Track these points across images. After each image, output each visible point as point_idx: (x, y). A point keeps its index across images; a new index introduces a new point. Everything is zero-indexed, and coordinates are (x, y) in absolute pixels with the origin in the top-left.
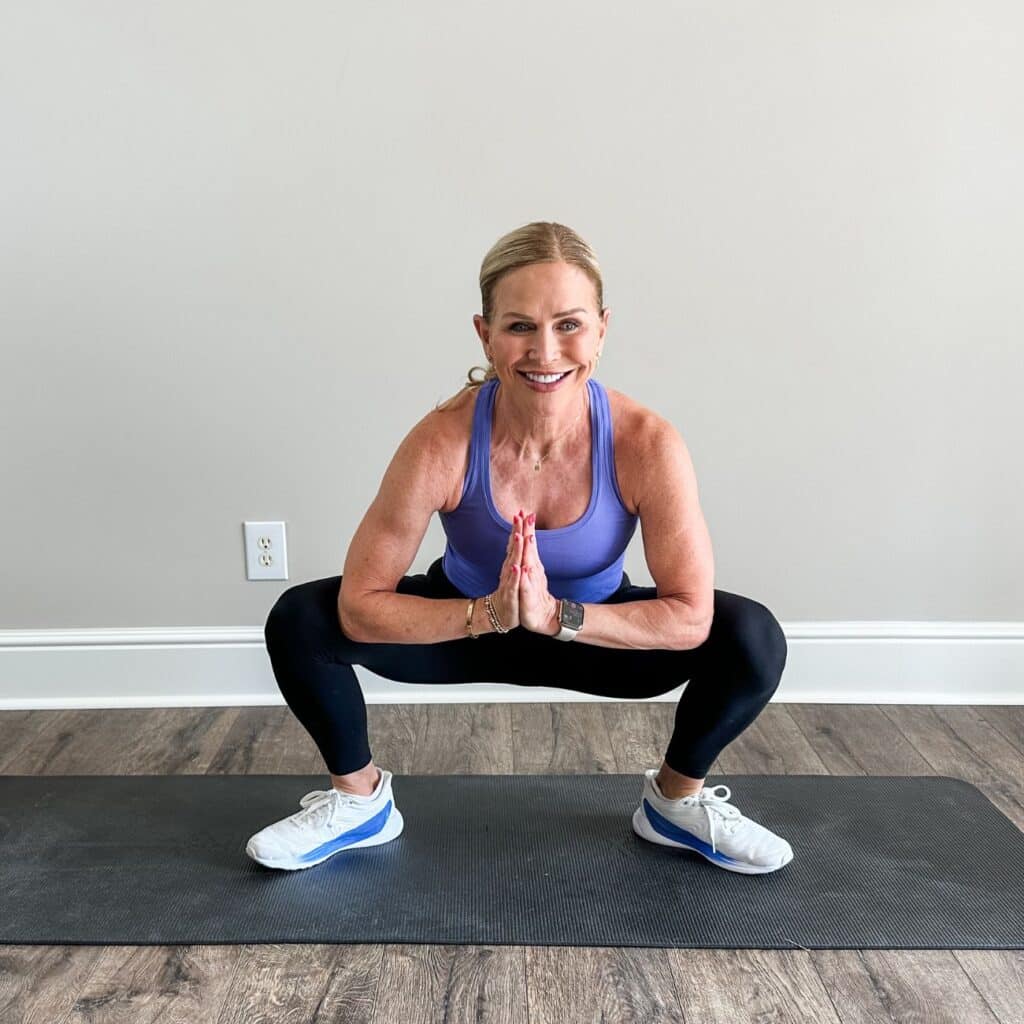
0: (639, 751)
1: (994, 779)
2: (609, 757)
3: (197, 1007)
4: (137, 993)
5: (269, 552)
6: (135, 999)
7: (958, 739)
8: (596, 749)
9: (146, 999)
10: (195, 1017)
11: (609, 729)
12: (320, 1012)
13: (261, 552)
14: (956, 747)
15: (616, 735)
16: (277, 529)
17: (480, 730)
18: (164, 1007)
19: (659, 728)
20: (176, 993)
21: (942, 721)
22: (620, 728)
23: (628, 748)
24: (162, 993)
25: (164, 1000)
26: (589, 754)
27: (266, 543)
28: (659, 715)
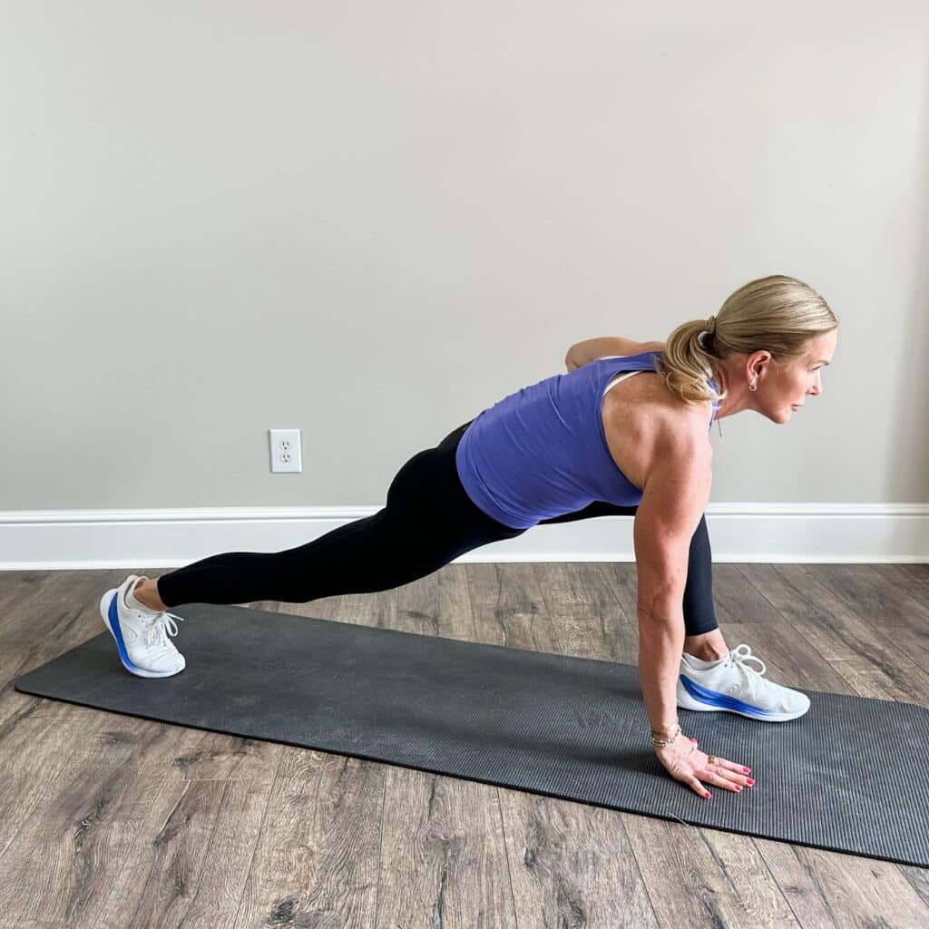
0: (560, 595)
1: (816, 613)
2: (541, 599)
3: (261, 762)
4: (217, 754)
5: (288, 452)
6: (215, 758)
7: (790, 586)
8: (529, 592)
9: (224, 758)
10: (261, 769)
11: (539, 581)
12: (348, 764)
13: (283, 452)
14: (790, 592)
15: (543, 584)
16: (293, 435)
17: (444, 581)
18: (237, 763)
19: (574, 580)
20: (245, 753)
21: (779, 574)
22: (546, 580)
23: (553, 593)
24: (235, 754)
25: (236, 758)
26: (525, 597)
27: (285, 445)
28: (574, 570)
